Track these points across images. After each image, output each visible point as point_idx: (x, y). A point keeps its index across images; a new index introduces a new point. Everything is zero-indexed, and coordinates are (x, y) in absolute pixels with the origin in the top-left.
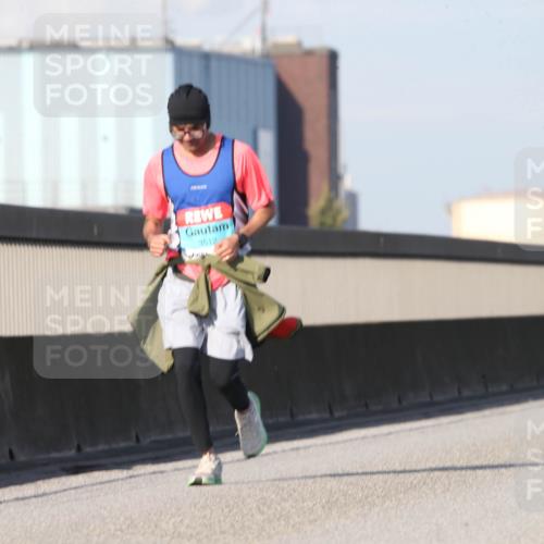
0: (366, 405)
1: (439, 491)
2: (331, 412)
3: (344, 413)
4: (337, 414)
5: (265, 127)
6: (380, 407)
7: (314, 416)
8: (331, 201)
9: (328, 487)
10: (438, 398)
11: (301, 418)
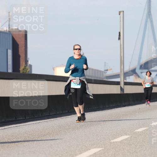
0: (34, 116)
1: (51, 136)
2: (25, 118)
3: (28, 118)
4: (27, 118)
5: (10, 49)
6: (37, 116)
7: (21, 118)
8: (25, 66)
9: (25, 135)
10: (51, 114)
11: (18, 119)
